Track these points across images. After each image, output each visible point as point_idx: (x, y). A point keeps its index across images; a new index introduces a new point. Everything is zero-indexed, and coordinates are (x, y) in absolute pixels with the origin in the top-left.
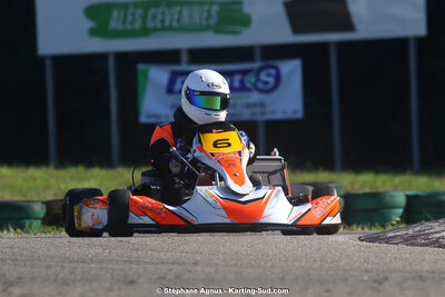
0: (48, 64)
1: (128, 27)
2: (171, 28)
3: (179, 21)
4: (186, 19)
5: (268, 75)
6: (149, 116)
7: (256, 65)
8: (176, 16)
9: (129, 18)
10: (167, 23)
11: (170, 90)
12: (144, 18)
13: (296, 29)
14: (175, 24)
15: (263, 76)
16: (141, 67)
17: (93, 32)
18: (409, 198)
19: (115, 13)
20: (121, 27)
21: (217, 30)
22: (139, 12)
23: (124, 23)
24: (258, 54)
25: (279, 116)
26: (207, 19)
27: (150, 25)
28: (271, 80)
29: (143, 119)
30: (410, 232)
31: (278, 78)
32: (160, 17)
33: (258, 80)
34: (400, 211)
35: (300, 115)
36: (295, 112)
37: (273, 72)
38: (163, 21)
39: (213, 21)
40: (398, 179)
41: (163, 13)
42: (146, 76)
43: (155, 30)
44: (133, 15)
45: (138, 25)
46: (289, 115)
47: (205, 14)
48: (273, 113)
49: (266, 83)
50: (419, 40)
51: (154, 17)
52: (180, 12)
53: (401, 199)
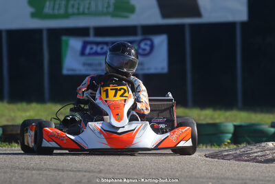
0: (4, 35)
1: (56, 12)
2: (83, 14)
3: (89, 8)
4: (93, 8)
5: (146, 44)
6: (68, 70)
7: (138, 38)
8: (87, 5)
9: (57, 7)
10: (81, 10)
11: (83, 53)
12: (66, 7)
13: (164, 15)
14: (86, 11)
15: (142, 45)
16: (64, 38)
17: (33, 15)
18: (236, 127)
19: (48, 3)
20: (51, 12)
21: (114, 15)
22: (64, 3)
23: (53, 9)
24: (139, 31)
25: (152, 71)
26: (107, 8)
27: (70, 11)
28: (148, 48)
29: (65, 72)
30: (238, 152)
31: (152, 47)
32: (76, 6)
33: (139, 47)
34: (230, 135)
35: (166, 70)
36: (163, 69)
37: (149, 42)
38: (78, 9)
39: (111, 9)
40: (228, 114)
41: (79, 4)
42: (67, 44)
43: (73, 14)
44: (59, 4)
45: (62, 11)
46: (159, 71)
47: (106, 5)
48: (148, 69)
49: (144, 50)
50: (243, 24)
51: (73, 6)
52: (90, 3)
53: (230, 128)
